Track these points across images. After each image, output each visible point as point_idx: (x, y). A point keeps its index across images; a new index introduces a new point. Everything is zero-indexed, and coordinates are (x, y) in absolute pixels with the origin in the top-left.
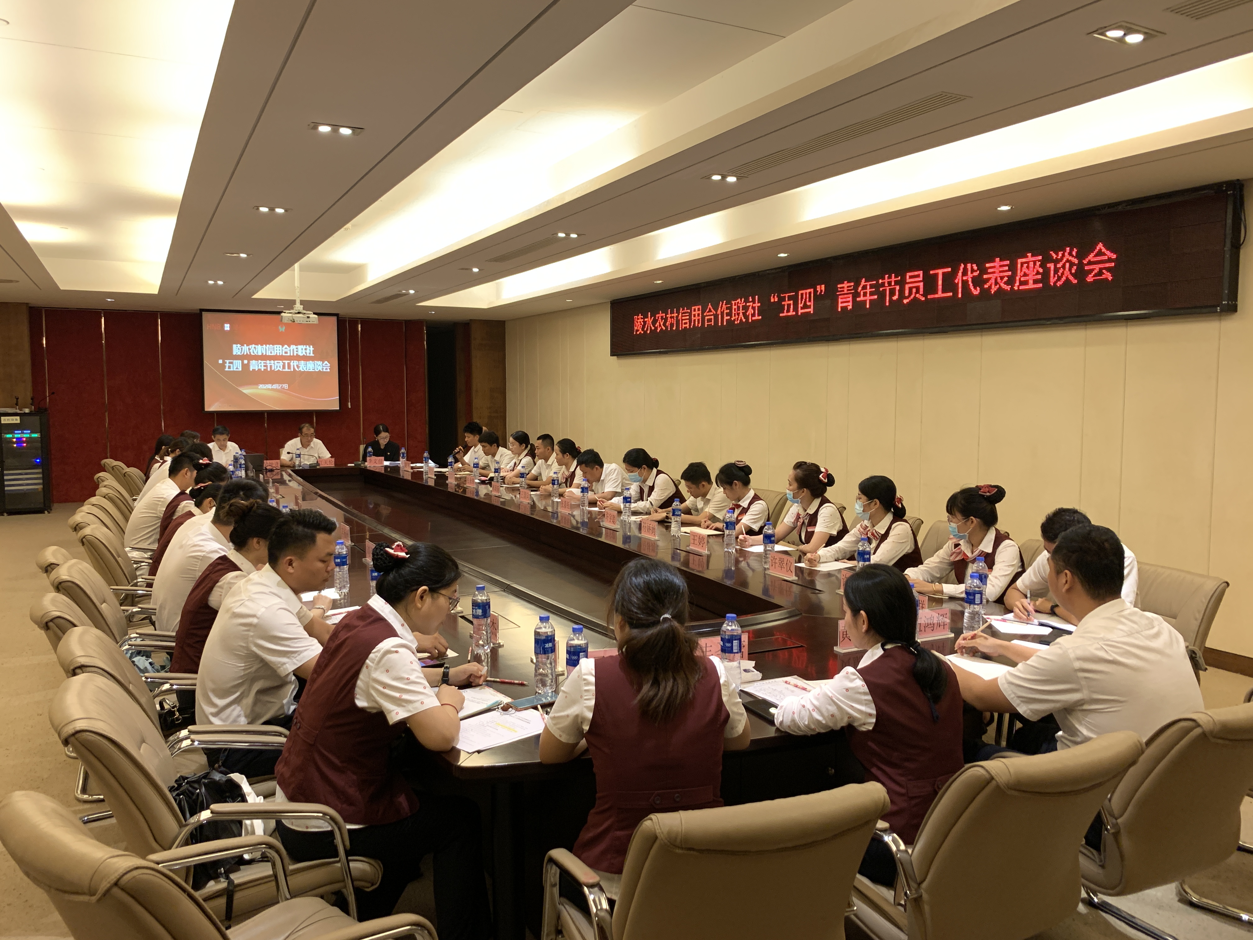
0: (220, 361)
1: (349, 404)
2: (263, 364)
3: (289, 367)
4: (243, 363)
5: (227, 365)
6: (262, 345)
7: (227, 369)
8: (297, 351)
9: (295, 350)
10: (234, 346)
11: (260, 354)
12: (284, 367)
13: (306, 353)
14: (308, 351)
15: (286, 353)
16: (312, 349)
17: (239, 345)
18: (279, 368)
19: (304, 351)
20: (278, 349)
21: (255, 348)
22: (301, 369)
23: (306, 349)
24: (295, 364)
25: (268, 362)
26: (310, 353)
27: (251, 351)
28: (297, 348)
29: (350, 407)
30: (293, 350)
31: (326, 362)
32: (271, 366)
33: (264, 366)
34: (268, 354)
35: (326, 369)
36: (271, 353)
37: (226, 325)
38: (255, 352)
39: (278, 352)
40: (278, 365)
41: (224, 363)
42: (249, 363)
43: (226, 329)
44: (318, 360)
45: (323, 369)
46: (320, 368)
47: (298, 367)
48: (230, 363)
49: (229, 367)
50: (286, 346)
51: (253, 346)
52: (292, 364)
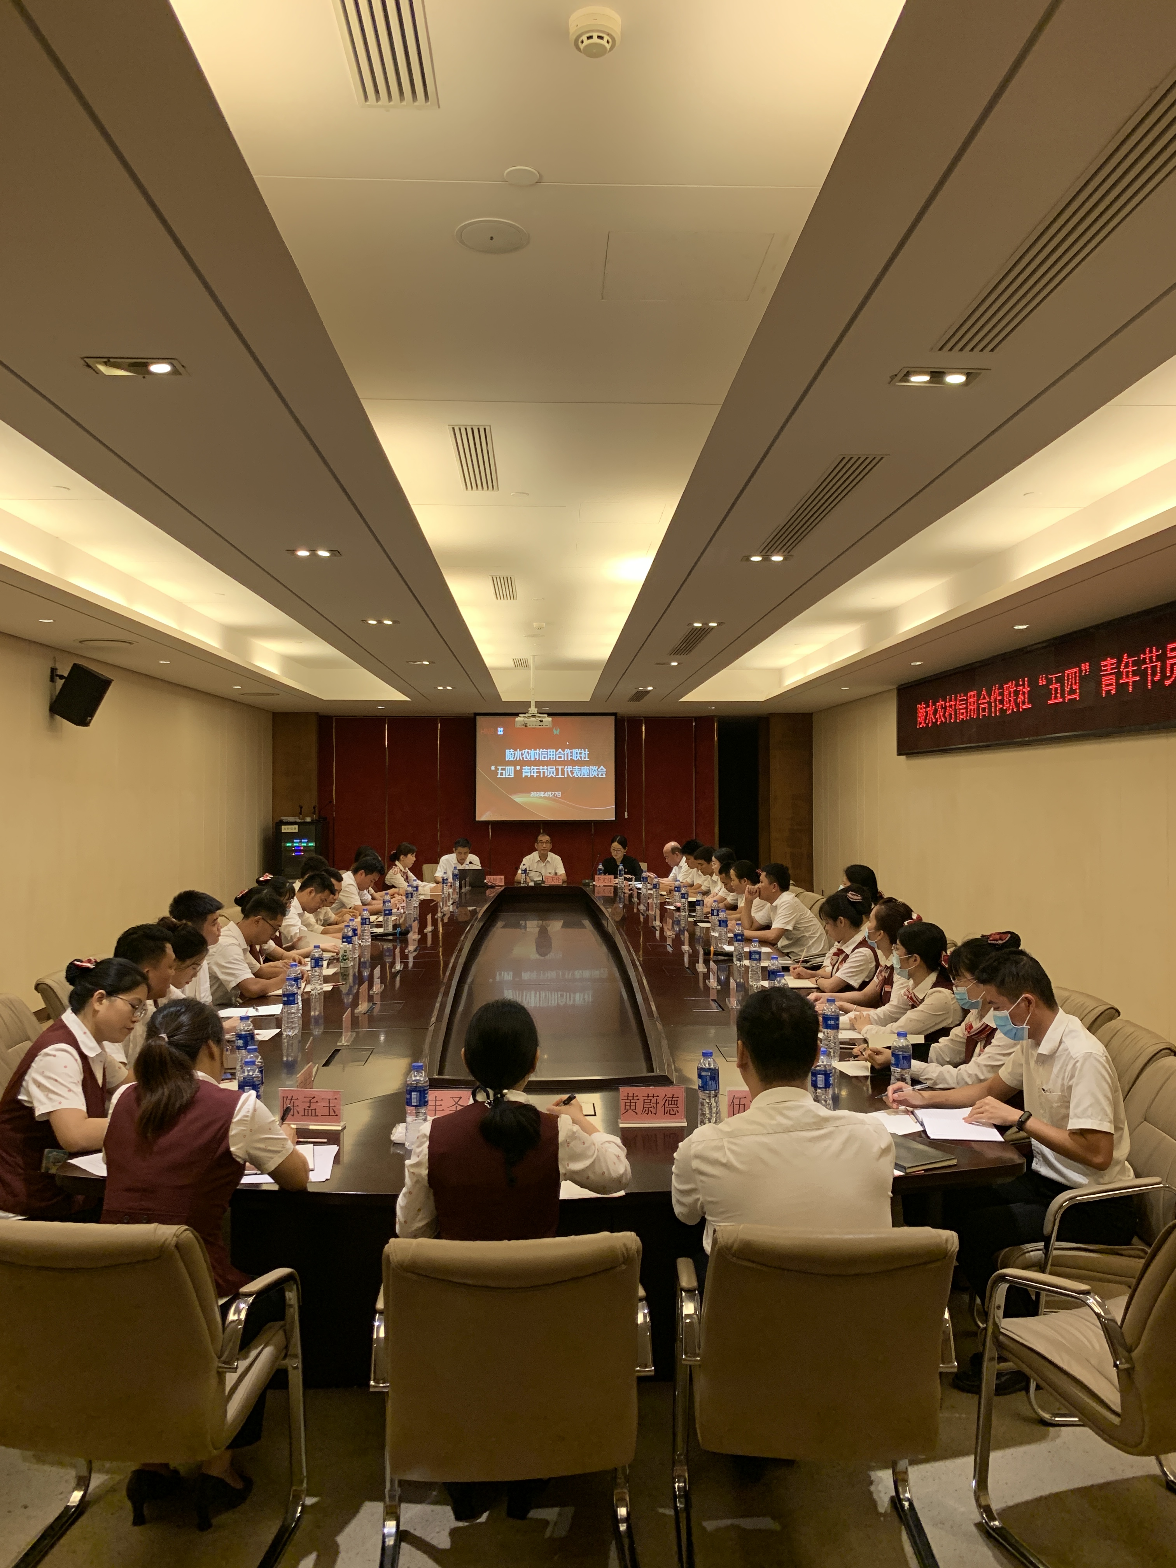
0: (493, 768)
1: (626, 813)
2: (535, 770)
3: (563, 774)
4: (515, 768)
5: (500, 771)
6: (535, 749)
7: (499, 776)
8: (571, 756)
9: (569, 754)
10: (507, 751)
11: (533, 759)
12: (557, 774)
13: (581, 757)
14: (583, 755)
15: (560, 757)
16: (587, 753)
17: (512, 750)
18: (551, 774)
19: (578, 755)
20: (552, 753)
21: (528, 752)
22: (575, 775)
23: (581, 753)
24: (569, 770)
25: (541, 768)
26: (585, 758)
27: (524, 756)
28: (571, 753)
29: (626, 817)
30: (567, 754)
31: (602, 767)
32: (544, 772)
33: (537, 772)
34: (542, 759)
35: (602, 775)
36: (544, 758)
37: (499, 729)
38: (528, 758)
39: (552, 756)
40: (552, 771)
41: (497, 769)
42: (521, 769)
43: (499, 733)
44: (593, 765)
45: (598, 775)
46: (595, 774)
47: (572, 773)
48: (502, 769)
49: (502, 774)
50: (560, 750)
51: (527, 750)
52: (565, 770)
